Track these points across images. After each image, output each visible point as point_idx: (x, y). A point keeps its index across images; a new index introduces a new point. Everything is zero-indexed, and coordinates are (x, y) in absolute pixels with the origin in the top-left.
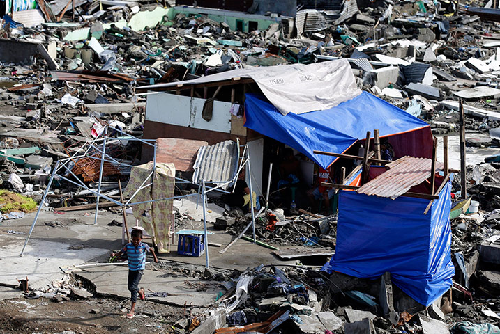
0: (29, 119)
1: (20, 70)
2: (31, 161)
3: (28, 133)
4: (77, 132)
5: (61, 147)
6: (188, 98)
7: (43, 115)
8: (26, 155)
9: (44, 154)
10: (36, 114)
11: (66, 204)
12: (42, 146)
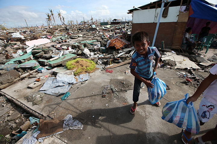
0: (95, 36)
1: (94, 32)
2: (94, 43)
3: (95, 38)
4: (104, 36)
5: (102, 40)
6: (154, 9)
7: (97, 35)
8: (93, 42)
9: (98, 41)
10: (96, 35)
11: (110, 62)
12: (97, 40)
